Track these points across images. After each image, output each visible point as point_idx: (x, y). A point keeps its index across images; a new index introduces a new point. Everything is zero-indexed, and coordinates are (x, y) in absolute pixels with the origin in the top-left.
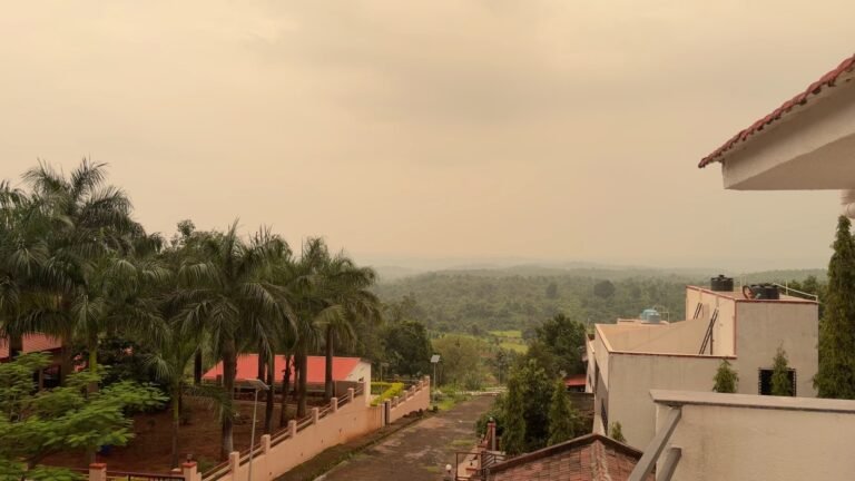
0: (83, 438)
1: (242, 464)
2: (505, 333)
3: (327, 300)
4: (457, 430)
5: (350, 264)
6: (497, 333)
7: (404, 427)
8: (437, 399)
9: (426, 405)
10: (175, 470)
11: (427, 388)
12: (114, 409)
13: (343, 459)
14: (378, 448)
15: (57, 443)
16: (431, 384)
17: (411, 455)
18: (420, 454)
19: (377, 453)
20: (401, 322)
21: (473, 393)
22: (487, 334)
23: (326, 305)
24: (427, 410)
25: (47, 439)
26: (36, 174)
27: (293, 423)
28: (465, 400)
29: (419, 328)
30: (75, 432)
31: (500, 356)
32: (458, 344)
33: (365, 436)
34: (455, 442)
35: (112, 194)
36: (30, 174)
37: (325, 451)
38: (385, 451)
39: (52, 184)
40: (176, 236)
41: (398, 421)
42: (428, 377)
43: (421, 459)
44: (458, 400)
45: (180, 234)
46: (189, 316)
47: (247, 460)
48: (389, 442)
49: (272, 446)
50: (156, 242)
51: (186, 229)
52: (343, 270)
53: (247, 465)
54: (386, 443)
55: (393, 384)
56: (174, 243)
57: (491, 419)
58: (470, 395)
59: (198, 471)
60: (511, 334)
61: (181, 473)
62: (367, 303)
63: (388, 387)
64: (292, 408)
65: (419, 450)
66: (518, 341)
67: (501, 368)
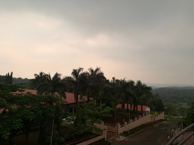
0: (105, 115)
1: (127, 124)
2: (183, 103)
3: (142, 93)
4: (172, 124)
5: (146, 86)
6: (181, 103)
7: (159, 122)
8: (166, 117)
9: (163, 118)
10: (116, 124)
11: (163, 114)
12: (109, 111)
13: (146, 127)
14: (153, 126)
15: (100, 115)
16: (165, 114)
17: (162, 128)
18: (164, 128)
19: (154, 127)
20: (156, 99)
21: (175, 117)
22: (178, 103)
23: (142, 94)
24: (164, 119)
25: (99, 115)
26: (90, 69)
27: (136, 118)
28: (173, 118)
29: (160, 101)
30: (104, 114)
31: (182, 109)
32: (171, 105)
33: (150, 123)
34: (172, 127)
35: (101, 72)
36: (89, 69)
37: (142, 125)
38: (155, 127)
39: (92, 71)
40: (112, 80)
41: (157, 121)
42: (164, 112)
43: (164, 129)
44: (171, 118)
45: (113, 80)
46: (117, 95)
47: (128, 124)
48: (156, 125)
49: (132, 122)
50: (108, 81)
51: (114, 78)
52: (145, 87)
53: (128, 125)
54: (155, 125)
55: (155, 113)
56: (111, 81)
57: (182, 122)
58: (174, 117)
59: (120, 124)
60: (184, 104)
61: (117, 124)
62: (150, 94)
63: (154, 113)
64: (135, 115)
65: (163, 128)
66: (186, 106)
67: (182, 112)
